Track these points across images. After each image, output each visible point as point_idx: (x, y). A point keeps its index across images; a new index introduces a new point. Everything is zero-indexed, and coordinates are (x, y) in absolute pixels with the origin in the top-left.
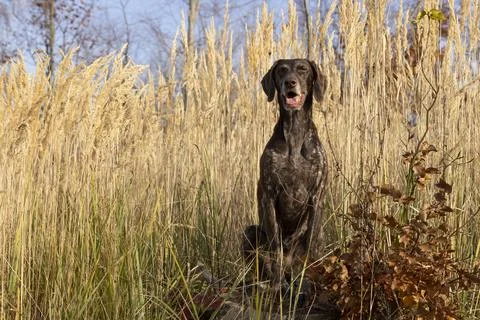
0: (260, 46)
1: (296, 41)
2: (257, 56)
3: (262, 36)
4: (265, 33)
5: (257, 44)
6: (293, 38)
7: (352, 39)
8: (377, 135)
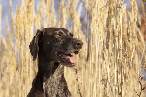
0: (24, 18)
1: (52, 14)
2: (22, 25)
3: (26, 10)
4: (28, 7)
5: (22, 16)
6: (50, 11)
7: (95, 12)
8: (117, 88)
